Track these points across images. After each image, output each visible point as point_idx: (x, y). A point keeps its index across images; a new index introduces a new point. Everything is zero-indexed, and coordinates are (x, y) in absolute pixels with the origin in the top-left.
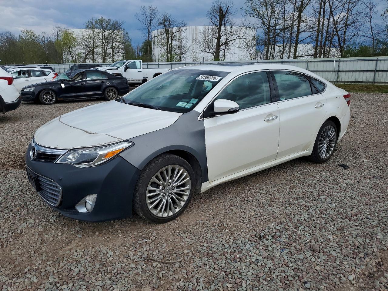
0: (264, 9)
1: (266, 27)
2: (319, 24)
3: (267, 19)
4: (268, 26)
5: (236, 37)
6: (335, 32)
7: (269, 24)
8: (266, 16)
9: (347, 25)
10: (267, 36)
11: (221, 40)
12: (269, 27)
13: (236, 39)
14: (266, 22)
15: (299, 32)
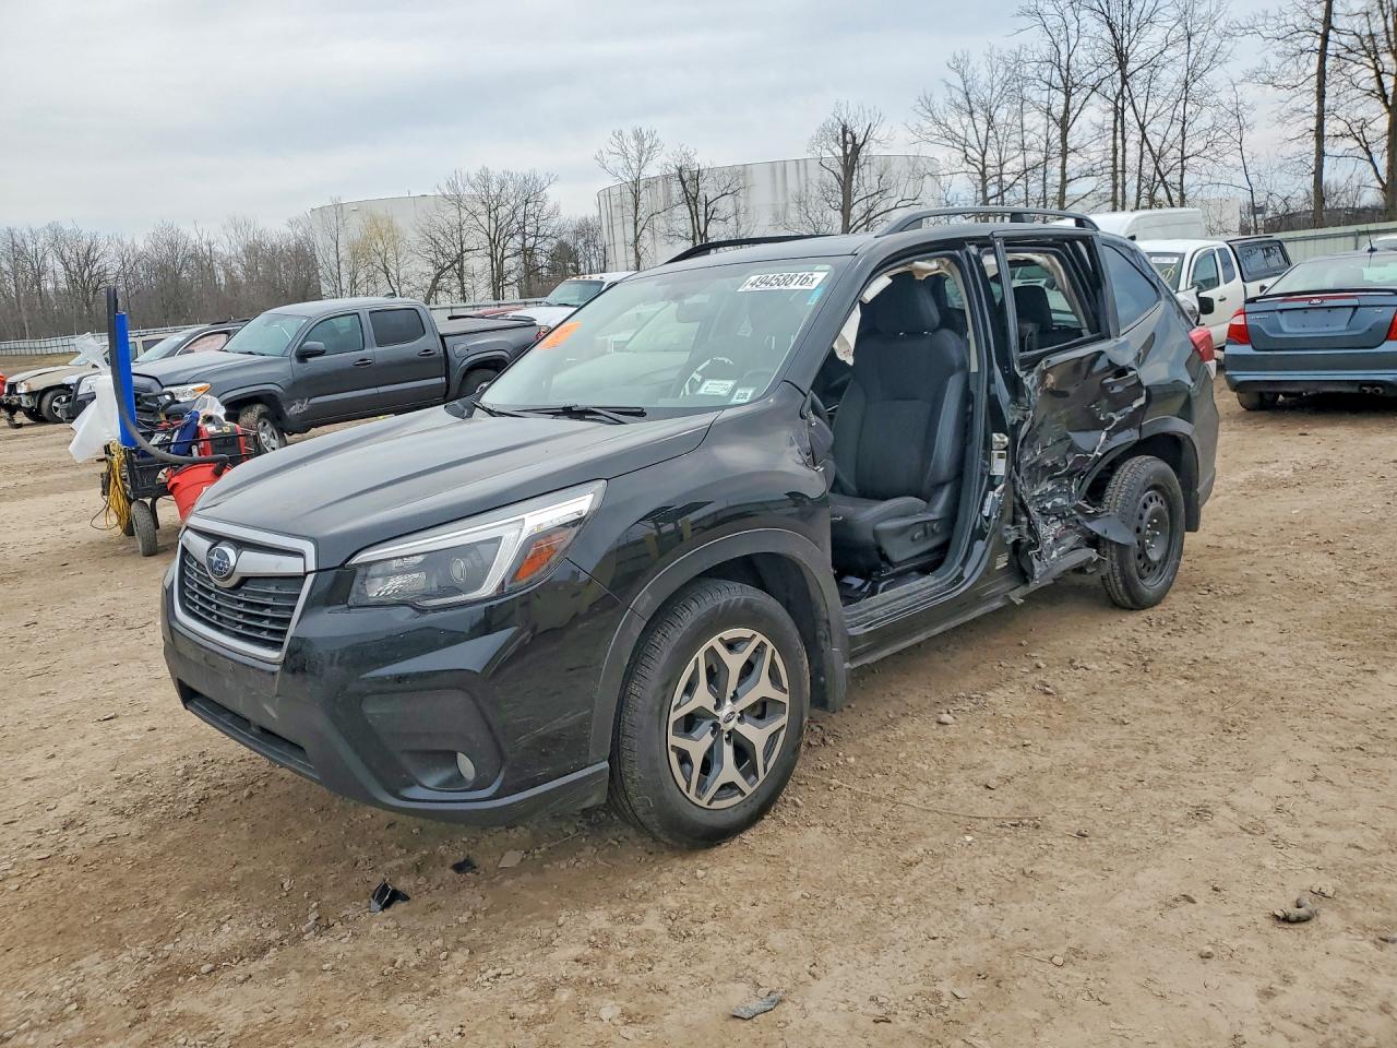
0: (966, 120)
1: (975, 170)
2: (1115, 159)
3: (979, 149)
4: (980, 167)
5: (895, 201)
6: (1158, 178)
7: (984, 161)
8: (973, 140)
9: (1184, 158)
10: (980, 195)
11: (852, 212)
12: (984, 168)
13: (895, 208)
14: (976, 156)
15: (1065, 182)
